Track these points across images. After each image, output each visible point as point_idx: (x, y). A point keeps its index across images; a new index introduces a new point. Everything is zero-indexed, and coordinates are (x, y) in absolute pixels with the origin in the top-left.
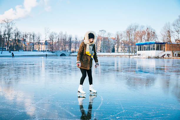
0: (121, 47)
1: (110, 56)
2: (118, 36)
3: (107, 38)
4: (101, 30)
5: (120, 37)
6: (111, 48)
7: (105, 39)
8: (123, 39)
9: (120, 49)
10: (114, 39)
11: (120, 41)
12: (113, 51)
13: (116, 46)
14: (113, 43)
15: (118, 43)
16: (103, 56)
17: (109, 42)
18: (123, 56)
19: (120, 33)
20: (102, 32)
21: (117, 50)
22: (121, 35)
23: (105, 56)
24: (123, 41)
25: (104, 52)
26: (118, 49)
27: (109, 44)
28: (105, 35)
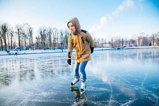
0: (156, 42)
1: (148, 48)
2: (153, 36)
3: (146, 37)
4: (142, 33)
5: (154, 36)
6: (149, 44)
7: (144, 38)
8: (157, 37)
9: (155, 44)
10: (151, 38)
11: (155, 38)
12: (150, 45)
13: (152, 42)
14: (150, 40)
15: (154, 40)
16: (143, 48)
17: (147, 39)
18: (157, 48)
19: (154, 33)
20: (142, 34)
21: (153, 45)
22: (156, 35)
23: (144, 48)
24: (157, 38)
25: (144, 46)
26: (153, 43)
27: (147, 41)
28: (145, 36)
